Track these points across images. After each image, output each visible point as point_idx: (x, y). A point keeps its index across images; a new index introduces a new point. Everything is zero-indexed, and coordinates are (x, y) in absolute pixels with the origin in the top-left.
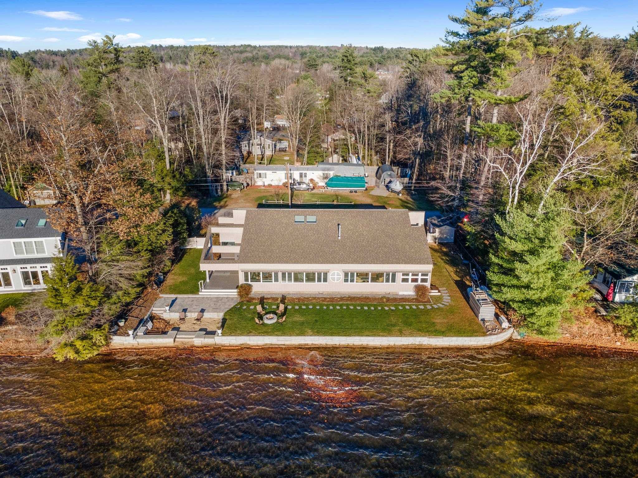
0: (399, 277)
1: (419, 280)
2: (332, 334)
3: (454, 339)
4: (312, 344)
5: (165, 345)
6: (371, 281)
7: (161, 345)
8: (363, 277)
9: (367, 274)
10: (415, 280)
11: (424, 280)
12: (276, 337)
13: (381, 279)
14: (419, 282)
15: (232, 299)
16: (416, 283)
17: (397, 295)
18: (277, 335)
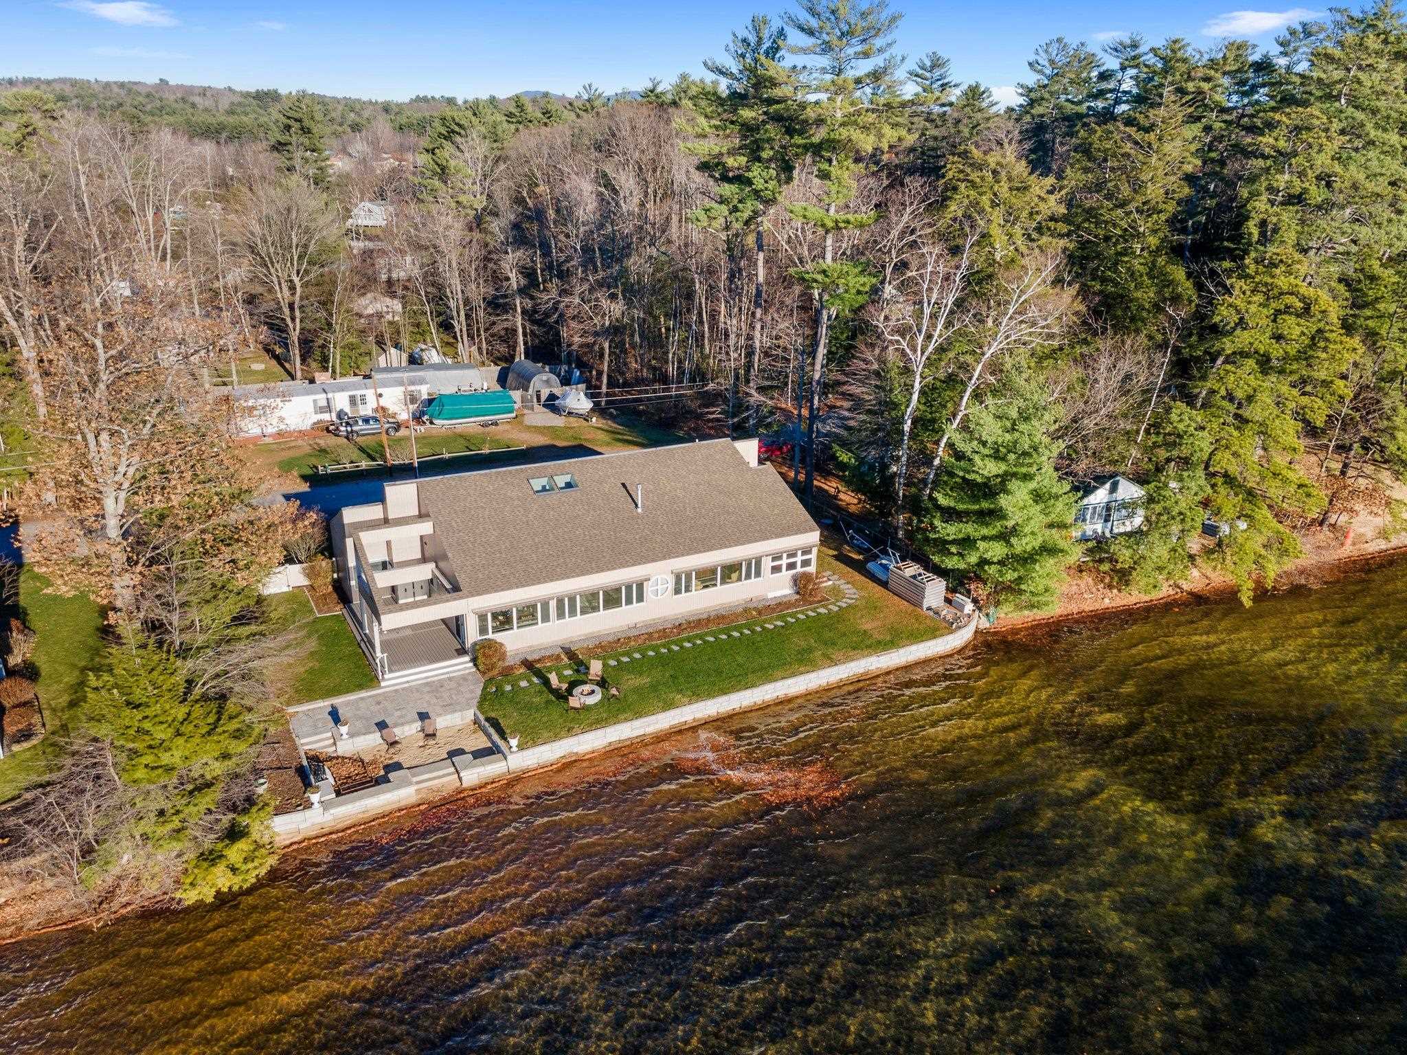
0: (767, 564)
1: (799, 564)
2: (724, 692)
3: (914, 648)
4: (694, 720)
5: (396, 806)
6: (722, 584)
7: (388, 808)
8: (707, 577)
9: (713, 571)
10: (791, 566)
11: (806, 563)
12: (629, 724)
13: (735, 576)
14: (799, 569)
15: (464, 678)
16: (793, 572)
17: (767, 600)
18: (626, 720)
